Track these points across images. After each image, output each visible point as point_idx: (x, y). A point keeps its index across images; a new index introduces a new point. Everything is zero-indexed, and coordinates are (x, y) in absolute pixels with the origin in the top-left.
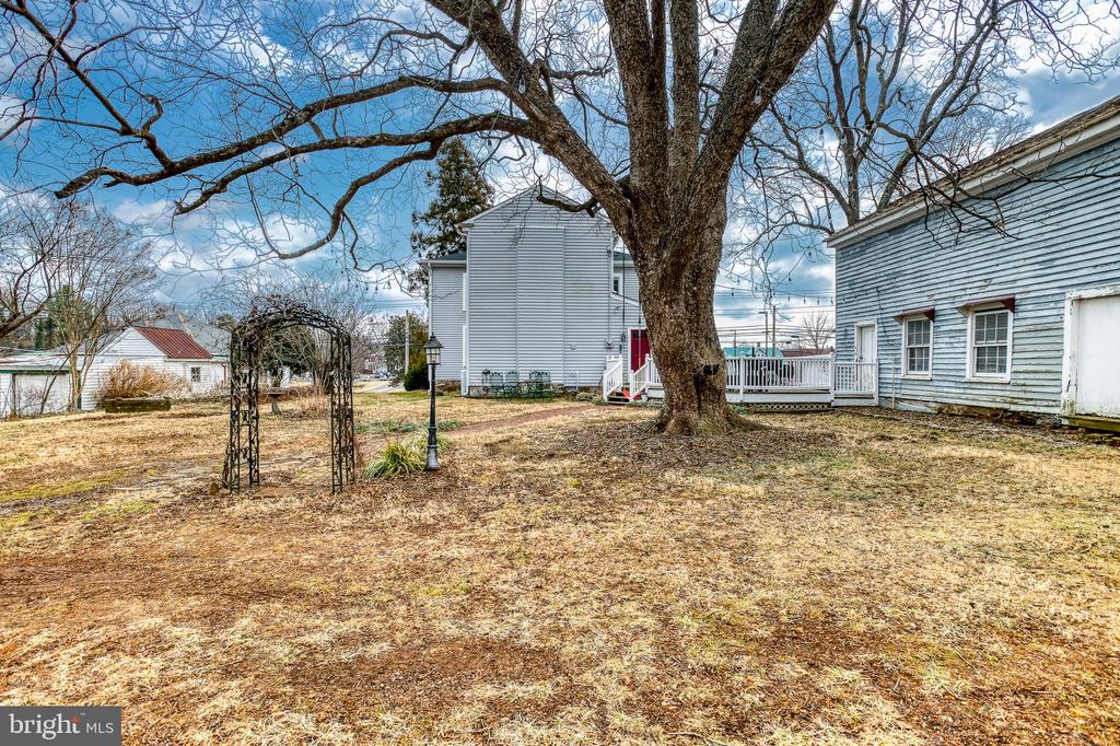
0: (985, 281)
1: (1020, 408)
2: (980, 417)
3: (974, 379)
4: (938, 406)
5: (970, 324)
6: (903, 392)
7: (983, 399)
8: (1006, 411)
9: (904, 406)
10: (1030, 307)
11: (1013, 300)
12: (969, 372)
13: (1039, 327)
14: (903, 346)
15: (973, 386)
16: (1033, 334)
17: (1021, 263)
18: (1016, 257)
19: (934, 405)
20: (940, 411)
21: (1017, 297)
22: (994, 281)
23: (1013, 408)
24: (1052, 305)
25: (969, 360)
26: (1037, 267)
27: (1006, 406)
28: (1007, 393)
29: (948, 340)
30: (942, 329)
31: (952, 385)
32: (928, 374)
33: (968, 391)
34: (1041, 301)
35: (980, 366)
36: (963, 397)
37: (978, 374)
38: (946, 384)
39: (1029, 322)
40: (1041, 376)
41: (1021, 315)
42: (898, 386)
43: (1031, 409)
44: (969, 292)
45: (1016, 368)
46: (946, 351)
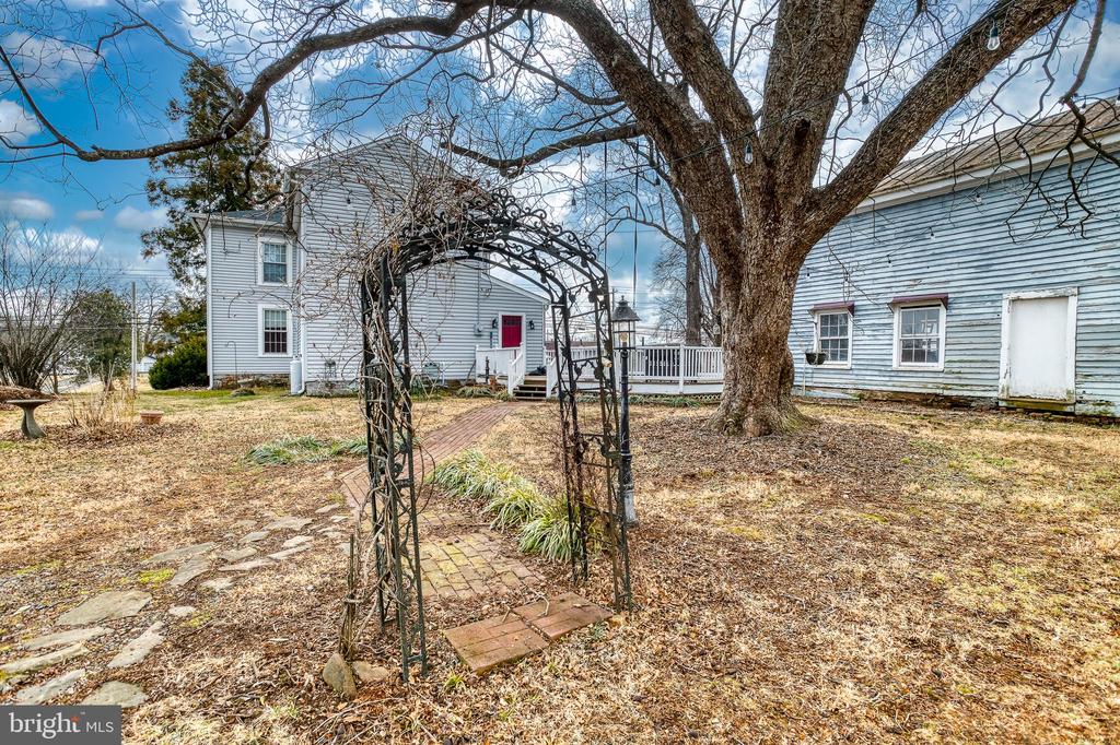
0: (915, 280)
1: (954, 393)
2: (908, 402)
3: (900, 368)
4: (859, 392)
5: (897, 319)
6: (815, 380)
7: (913, 385)
8: (937, 395)
9: (818, 393)
10: (964, 305)
11: (947, 298)
12: (896, 361)
13: (975, 323)
14: (815, 339)
15: (902, 374)
16: (969, 329)
17: (956, 266)
18: (948, 261)
19: (853, 392)
20: (861, 397)
21: (950, 296)
22: (923, 281)
23: (946, 393)
24: (989, 304)
25: (896, 351)
26: (973, 270)
27: (938, 391)
28: (940, 380)
29: (870, 333)
30: (863, 322)
31: (876, 373)
32: (848, 364)
33: (895, 379)
34: (975, 300)
35: (906, 356)
36: (890, 384)
37: (905, 363)
38: (869, 373)
39: (963, 318)
40: (978, 365)
41: (954, 312)
42: (809, 375)
43: (966, 393)
44: (894, 290)
45: (949, 358)
46: (868, 342)
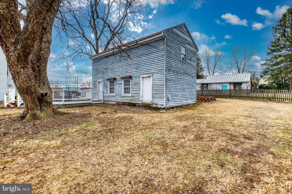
0: (126, 71)
1: (133, 102)
2: (125, 104)
3: (124, 95)
4: (117, 102)
5: (123, 82)
6: (109, 99)
7: (126, 100)
8: (130, 103)
9: (109, 103)
10: (134, 78)
11: (131, 76)
12: (123, 94)
13: (136, 83)
14: (108, 87)
15: (124, 97)
16: (135, 85)
17: (133, 68)
18: (132, 67)
19: (116, 102)
20: (117, 103)
21: (132, 76)
22: (128, 72)
23: (132, 102)
24: (138, 78)
25: (123, 91)
26: (135, 69)
27: (130, 102)
28: (130, 99)
29: (118, 86)
30: (117, 83)
31: (120, 97)
32: (114, 94)
33: (123, 98)
34: (137, 77)
35: (125, 92)
36: (122, 100)
37: (125, 94)
38: (118, 97)
39: (134, 82)
40: (137, 94)
41: (133, 80)
42: (108, 98)
43: (135, 102)
44: (123, 74)
45: (132, 93)
46: (118, 88)
